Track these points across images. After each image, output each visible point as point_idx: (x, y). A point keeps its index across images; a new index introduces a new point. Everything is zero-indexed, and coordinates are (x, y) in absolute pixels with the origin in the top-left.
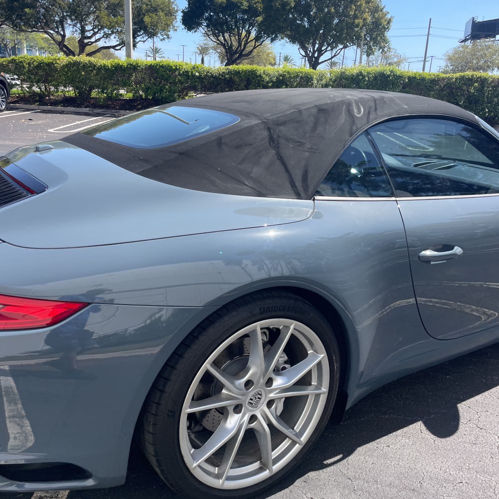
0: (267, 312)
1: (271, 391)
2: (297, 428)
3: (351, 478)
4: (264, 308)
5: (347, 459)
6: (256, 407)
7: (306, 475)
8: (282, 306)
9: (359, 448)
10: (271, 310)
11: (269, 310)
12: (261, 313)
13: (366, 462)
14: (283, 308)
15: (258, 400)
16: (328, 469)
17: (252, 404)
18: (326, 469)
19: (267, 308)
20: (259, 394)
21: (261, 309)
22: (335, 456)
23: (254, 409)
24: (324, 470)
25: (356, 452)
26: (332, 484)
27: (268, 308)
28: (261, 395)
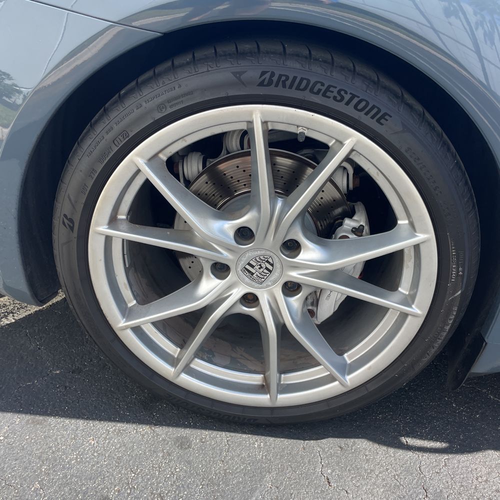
0: (277, 85)
1: (296, 267)
2: (350, 357)
3: (431, 490)
4: (273, 74)
5: (450, 456)
6: (261, 283)
7: (352, 440)
8: (323, 85)
9: (491, 452)
10: (288, 83)
11: (284, 82)
12: (261, 84)
13: (486, 481)
14: (324, 89)
15: (266, 271)
16: (400, 453)
17: (253, 274)
18: (397, 450)
19: (280, 76)
20: (268, 262)
21: (263, 73)
22: (431, 439)
23: (257, 285)
24: (391, 451)
25: (479, 455)
26: (384, 480)
27: (283, 78)
28: (272, 265)
